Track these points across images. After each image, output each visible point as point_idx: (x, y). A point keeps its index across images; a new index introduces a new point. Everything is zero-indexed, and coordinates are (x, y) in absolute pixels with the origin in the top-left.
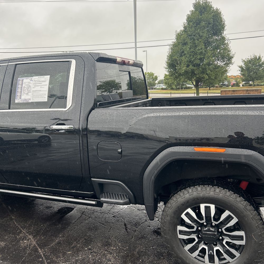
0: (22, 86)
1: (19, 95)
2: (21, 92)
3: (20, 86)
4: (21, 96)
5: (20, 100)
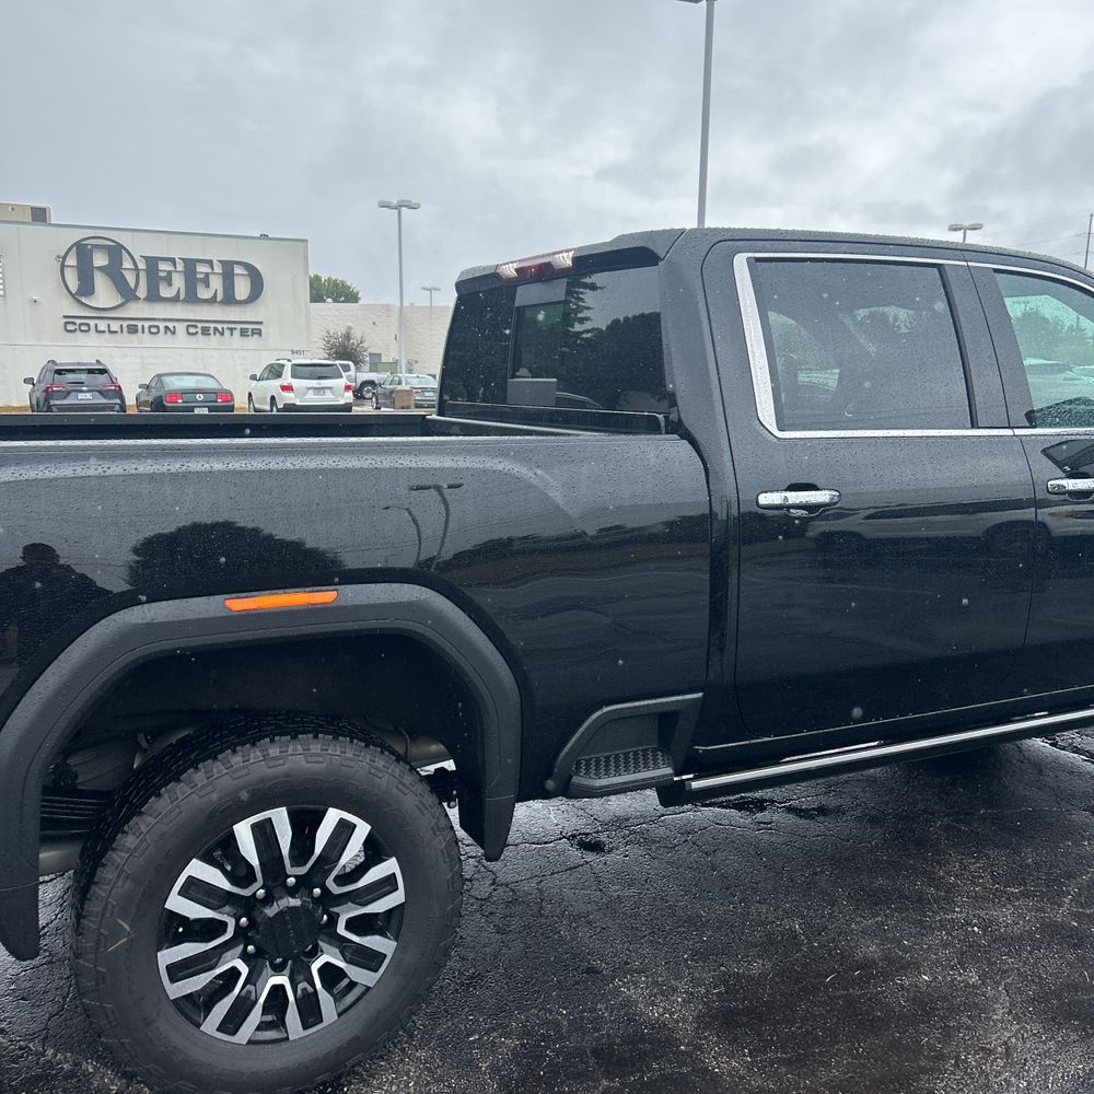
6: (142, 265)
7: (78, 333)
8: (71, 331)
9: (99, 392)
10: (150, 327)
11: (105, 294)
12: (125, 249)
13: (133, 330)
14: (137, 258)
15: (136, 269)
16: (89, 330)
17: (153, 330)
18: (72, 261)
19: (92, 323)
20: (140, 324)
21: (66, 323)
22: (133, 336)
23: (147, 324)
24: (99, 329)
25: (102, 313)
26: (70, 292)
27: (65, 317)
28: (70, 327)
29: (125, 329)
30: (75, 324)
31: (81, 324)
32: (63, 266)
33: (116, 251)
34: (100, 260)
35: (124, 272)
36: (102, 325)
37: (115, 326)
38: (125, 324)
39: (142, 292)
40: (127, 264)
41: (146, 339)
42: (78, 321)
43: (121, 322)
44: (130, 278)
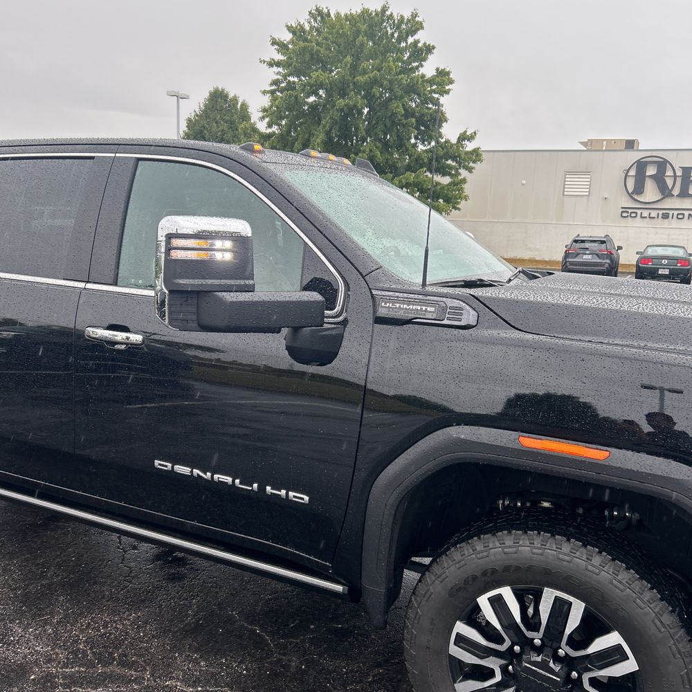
6: (679, 173)
7: (629, 218)
8: (625, 217)
9: (597, 255)
10: (678, 214)
11: (651, 193)
12: (669, 162)
13: (665, 216)
14: (676, 168)
15: (675, 176)
16: (636, 216)
17: (680, 216)
18: (633, 172)
19: (639, 212)
20: (671, 212)
21: (622, 212)
22: (666, 221)
23: (676, 213)
24: (643, 216)
25: (647, 205)
26: (628, 192)
27: (622, 208)
28: (624, 215)
29: (660, 216)
30: (628, 212)
31: (631, 213)
32: (626, 176)
33: (662, 165)
34: (651, 171)
35: (666, 178)
36: (646, 213)
37: (654, 214)
38: (661, 212)
39: (676, 192)
40: (669, 173)
41: (674, 223)
42: (630, 211)
43: (658, 211)
44: (669, 182)
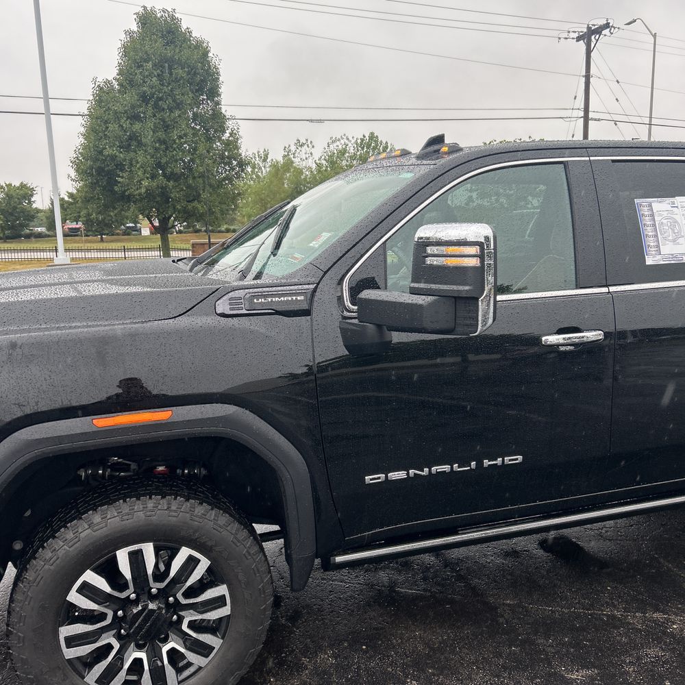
0: (654, 220)
1: (652, 244)
2: (656, 236)
3: (647, 220)
4: (658, 246)
5: (659, 257)
